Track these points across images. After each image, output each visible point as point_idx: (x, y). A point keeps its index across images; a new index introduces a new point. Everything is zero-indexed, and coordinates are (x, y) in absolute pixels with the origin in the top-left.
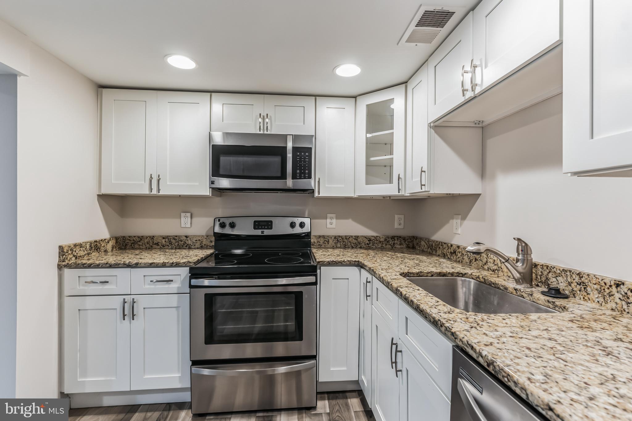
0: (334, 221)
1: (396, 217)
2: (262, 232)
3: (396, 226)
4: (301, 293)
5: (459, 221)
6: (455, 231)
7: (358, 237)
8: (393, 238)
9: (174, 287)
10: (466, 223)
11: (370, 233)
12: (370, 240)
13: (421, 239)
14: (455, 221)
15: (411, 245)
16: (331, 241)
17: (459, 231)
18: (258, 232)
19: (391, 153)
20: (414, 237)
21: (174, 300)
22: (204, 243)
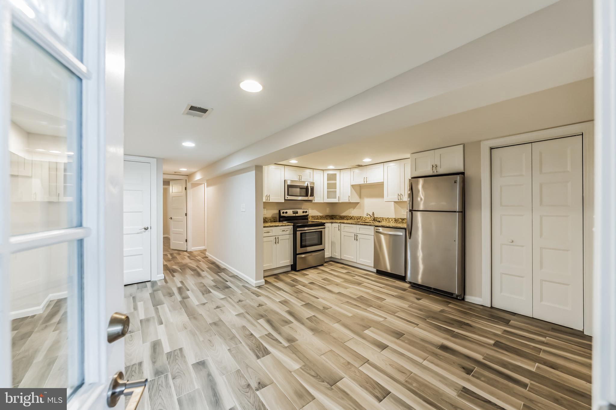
0: (311, 210)
1: (327, 209)
2: (296, 215)
3: (327, 212)
4: (322, 231)
5: (352, 209)
6: (351, 212)
7: (317, 216)
8: (327, 216)
9: (288, 232)
10: (355, 210)
11: (321, 215)
12: (321, 217)
13: (336, 216)
14: (351, 210)
15: (331, 218)
16: (310, 218)
17: (352, 212)
18: (294, 215)
19: (336, 189)
20: (333, 215)
21: (288, 237)
22: (272, 220)
